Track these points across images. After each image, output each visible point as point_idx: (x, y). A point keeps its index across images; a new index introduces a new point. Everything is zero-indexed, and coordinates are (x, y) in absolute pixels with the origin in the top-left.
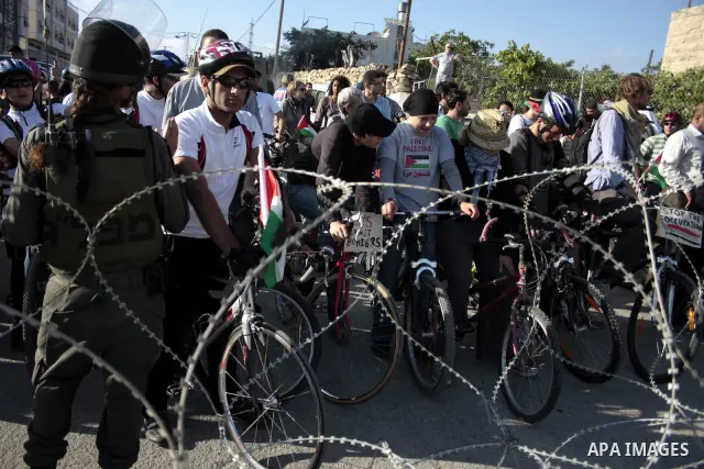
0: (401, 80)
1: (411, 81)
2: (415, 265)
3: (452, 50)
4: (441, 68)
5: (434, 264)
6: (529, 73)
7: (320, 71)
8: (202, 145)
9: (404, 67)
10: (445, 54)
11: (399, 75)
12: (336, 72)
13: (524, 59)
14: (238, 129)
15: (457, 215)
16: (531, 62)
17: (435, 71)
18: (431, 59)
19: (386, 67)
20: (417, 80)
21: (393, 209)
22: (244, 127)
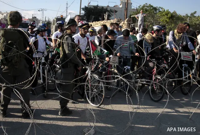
0: (126, 24)
1: (130, 24)
2: (125, 67)
3: (143, 13)
4: (140, 19)
5: (129, 67)
6: (169, 19)
7: (96, 22)
8: (79, 41)
9: (127, 19)
10: (141, 14)
11: (126, 22)
12: (102, 22)
13: (167, 14)
14: (86, 38)
15: (134, 56)
16: (169, 15)
17: (138, 20)
18: (136, 16)
19: (121, 20)
20: (132, 24)
21: (120, 54)
22: (87, 37)
